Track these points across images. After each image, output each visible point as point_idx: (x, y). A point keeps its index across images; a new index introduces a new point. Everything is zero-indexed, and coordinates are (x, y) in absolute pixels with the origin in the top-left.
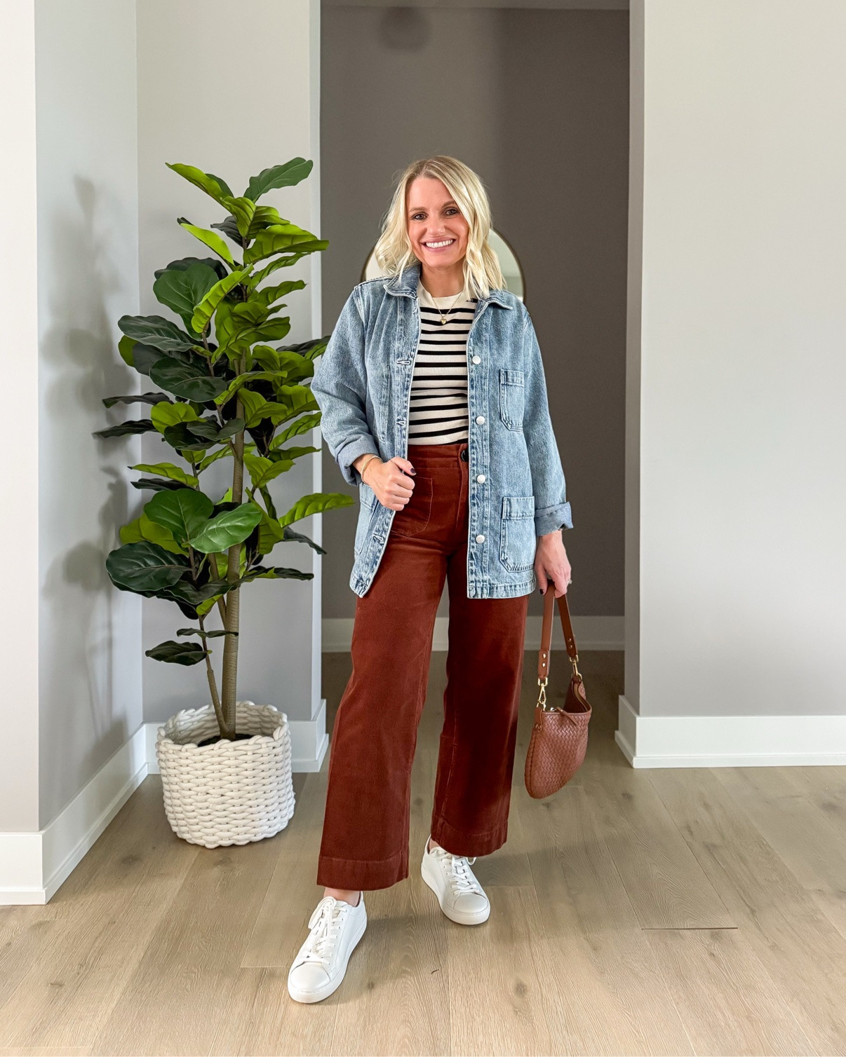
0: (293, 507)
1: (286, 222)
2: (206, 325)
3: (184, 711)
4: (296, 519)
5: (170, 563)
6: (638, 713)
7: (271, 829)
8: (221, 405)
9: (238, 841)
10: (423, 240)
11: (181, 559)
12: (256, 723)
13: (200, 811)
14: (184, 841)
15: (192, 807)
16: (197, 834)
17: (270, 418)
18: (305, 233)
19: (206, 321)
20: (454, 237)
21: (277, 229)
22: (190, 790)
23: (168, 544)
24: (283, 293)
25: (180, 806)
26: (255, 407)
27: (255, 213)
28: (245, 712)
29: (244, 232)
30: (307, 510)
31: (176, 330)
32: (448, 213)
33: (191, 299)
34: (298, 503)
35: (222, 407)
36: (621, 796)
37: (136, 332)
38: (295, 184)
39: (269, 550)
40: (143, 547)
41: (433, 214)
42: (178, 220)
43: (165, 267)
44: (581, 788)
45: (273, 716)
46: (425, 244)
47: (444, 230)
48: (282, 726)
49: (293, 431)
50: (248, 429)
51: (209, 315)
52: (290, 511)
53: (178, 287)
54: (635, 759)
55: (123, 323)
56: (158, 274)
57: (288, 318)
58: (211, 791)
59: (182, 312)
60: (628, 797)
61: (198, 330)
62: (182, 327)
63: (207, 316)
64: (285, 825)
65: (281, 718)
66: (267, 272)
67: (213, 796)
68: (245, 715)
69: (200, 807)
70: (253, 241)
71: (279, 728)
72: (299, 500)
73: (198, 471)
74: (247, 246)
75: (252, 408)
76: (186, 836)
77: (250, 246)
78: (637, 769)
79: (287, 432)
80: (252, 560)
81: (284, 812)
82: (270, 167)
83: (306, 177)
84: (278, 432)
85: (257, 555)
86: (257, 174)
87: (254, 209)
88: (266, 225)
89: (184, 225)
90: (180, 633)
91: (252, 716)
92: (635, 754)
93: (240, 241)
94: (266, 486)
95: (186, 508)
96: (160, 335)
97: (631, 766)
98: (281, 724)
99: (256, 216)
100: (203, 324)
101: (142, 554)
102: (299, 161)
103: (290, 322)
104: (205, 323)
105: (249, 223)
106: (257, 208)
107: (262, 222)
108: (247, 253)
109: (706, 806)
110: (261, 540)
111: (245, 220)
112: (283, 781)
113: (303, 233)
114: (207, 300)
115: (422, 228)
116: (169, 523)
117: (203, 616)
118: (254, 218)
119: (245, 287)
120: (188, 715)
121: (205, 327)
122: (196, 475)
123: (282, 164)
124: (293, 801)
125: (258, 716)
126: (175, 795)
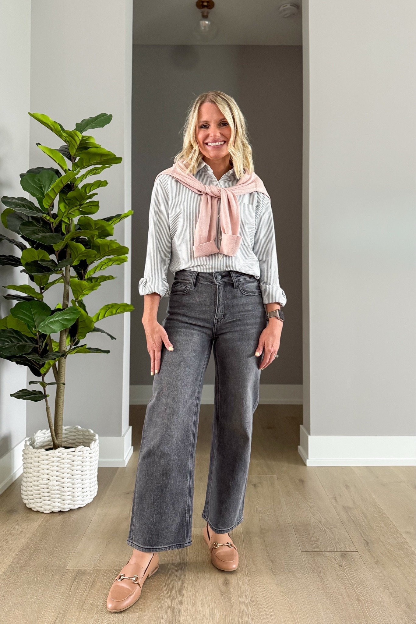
0: (98, 312)
1: (98, 146)
2: (51, 203)
3: (40, 430)
4: (100, 318)
5: (26, 342)
6: (310, 434)
7: (83, 503)
8: (57, 251)
9: (64, 509)
10: (206, 141)
11: (32, 339)
12: (80, 439)
13: (43, 490)
14: (30, 509)
15: (39, 487)
16: (39, 505)
17: (86, 260)
18: (109, 153)
19: (52, 201)
20: (225, 140)
21: (93, 150)
22: (38, 477)
23: (25, 331)
24: (95, 188)
25: (31, 487)
26: (78, 253)
27: (81, 141)
28: (75, 432)
29: (73, 152)
30: (106, 314)
31: (34, 206)
32: (222, 125)
33: (42, 189)
34: (102, 309)
35: (58, 252)
36: (298, 481)
37: (11, 205)
38: (103, 126)
39: (84, 336)
40: (10, 332)
41: (212, 125)
42: (36, 144)
43: (26, 172)
44: (275, 476)
45: (90, 436)
46: (207, 144)
47: (220, 135)
48: (95, 441)
49: (99, 268)
50: (72, 266)
51: (53, 198)
52: (97, 314)
53: (35, 183)
54: (308, 461)
55: (4, 200)
56: (22, 176)
57: (98, 202)
58: (51, 478)
59: (37, 197)
60: (302, 481)
61: (46, 207)
62: (37, 204)
63: (52, 199)
64: (92, 500)
65: (95, 436)
66: (85, 177)
67: (52, 481)
68: (75, 434)
69: (43, 487)
70: (78, 159)
71: (94, 442)
72: (102, 307)
73: (43, 291)
74: (75, 161)
75: (76, 254)
76: (32, 506)
77: (76, 161)
78: (309, 467)
79: (96, 268)
80: (73, 343)
81: (92, 493)
82: (87, 118)
83: (109, 123)
84: (90, 268)
85: (77, 340)
86: (80, 122)
87: (80, 138)
88: (87, 148)
89: (39, 146)
90: (31, 383)
91: (79, 435)
92: (308, 458)
93: (70, 158)
94: (82, 300)
95: (35, 311)
96: (25, 208)
97: (305, 465)
98: (95, 440)
99: (81, 143)
100: (50, 203)
101: (9, 336)
102: (104, 115)
103: (99, 204)
104: (51, 202)
105: (76, 147)
106: (83, 137)
107: (84, 146)
108: (75, 165)
109: (347, 486)
110: (79, 330)
111: (74, 146)
112: (93, 474)
113: (107, 153)
114: (53, 189)
115: (206, 133)
116: (25, 319)
117: (45, 374)
118: (80, 144)
119: (73, 184)
120: (43, 433)
121: (51, 205)
122: (42, 293)
123: (94, 116)
124: (97, 486)
125: (82, 435)
126: (29, 479)
